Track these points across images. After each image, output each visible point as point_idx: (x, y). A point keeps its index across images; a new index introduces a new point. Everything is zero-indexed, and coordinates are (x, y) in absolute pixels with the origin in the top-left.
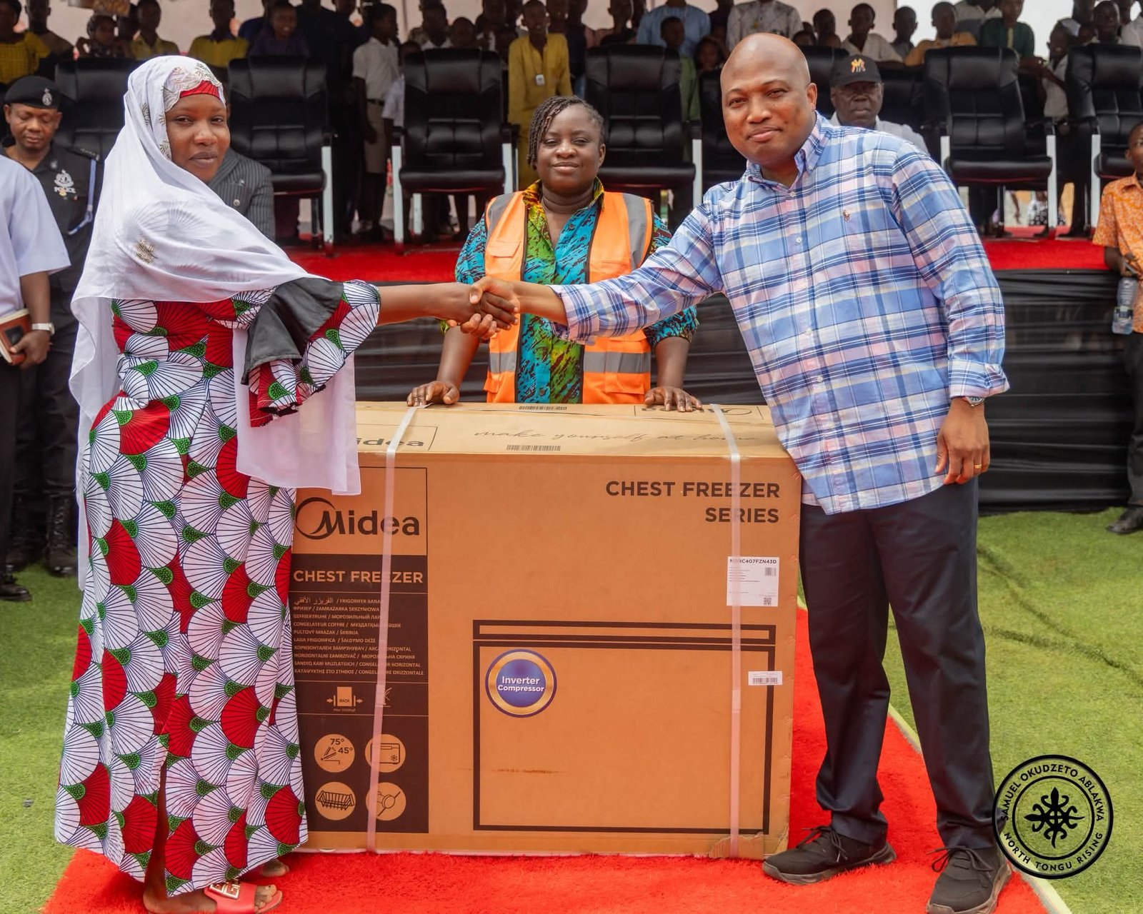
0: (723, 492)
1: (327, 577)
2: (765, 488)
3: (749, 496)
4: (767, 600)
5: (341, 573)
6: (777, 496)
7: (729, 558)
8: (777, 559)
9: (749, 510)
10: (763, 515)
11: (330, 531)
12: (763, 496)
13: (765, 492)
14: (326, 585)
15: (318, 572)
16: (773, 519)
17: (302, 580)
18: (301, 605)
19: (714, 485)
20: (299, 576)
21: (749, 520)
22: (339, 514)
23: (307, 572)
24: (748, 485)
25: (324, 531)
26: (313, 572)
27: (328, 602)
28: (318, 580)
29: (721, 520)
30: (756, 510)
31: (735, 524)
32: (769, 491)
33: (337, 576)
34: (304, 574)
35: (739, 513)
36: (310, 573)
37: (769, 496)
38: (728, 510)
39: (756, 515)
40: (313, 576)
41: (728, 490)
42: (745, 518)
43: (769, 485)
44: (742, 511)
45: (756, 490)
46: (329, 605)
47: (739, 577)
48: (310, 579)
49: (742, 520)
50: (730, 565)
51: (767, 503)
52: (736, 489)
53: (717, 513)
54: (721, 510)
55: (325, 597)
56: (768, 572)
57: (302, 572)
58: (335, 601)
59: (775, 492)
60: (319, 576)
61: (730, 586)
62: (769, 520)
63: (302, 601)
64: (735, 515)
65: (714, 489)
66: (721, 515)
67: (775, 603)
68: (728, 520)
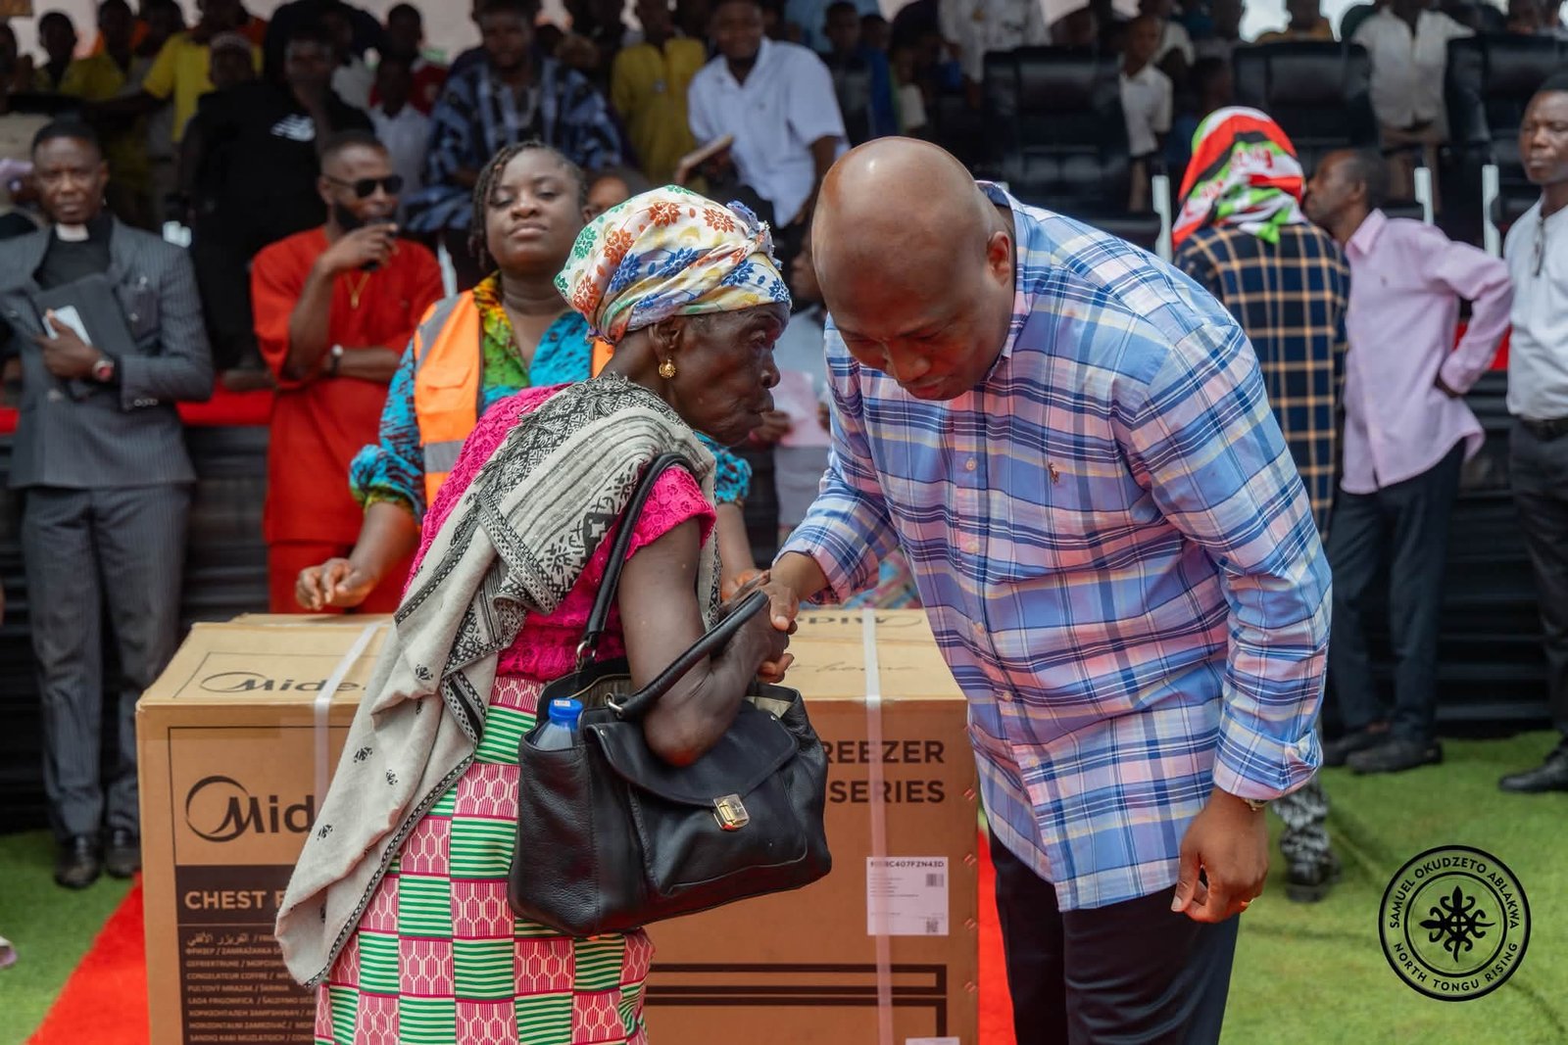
0: (856, 755)
1: (236, 902)
2: (922, 748)
3: (896, 761)
4: (932, 926)
5: (259, 894)
6: (940, 760)
7: (869, 860)
8: (945, 860)
9: (898, 784)
10: (919, 791)
11: (241, 827)
12: (918, 761)
13: (922, 755)
14: (236, 914)
15: (224, 894)
16: (936, 796)
17: (198, 906)
18: (198, 945)
19: (840, 744)
20: (194, 900)
21: (898, 800)
22: (254, 802)
23: (205, 894)
24: (894, 744)
25: (231, 828)
26: (216, 894)
27: (241, 940)
28: (225, 906)
29: (854, 800)
30: (909, 784)
31: (876, 807)
32: (928, 754)
33: (253, 899)
34: (202, 897)
35: (882, 789)
36: (211, 896)
37: (928, 760)
38: (866, 783)
39: (910, 791)
40: (215, 900)
41: (863, 752)
42: (892, 795)
43: (928, 744)
44: (887, 784)
45: (907, 752)
46: (243, 945)
47: (887, 889)
48: (211, 904)
49: (887, 800)
50: (871, 871)
51: (925, 772)
52: (876, 751)
53: (847, 789)
54: (854, 784)
55: (235, 933)
56: (932, 880)
57: (197, 894)
58: (251, 937)
59: (937, 755)
60: (224, 900)
61: (873, 904)
62: (930, 799)
63: (199, 940)
64: (875, 791)
65: (841, 752)
66: (854, 792)
67: (943, 930)
68: (866, 800)
